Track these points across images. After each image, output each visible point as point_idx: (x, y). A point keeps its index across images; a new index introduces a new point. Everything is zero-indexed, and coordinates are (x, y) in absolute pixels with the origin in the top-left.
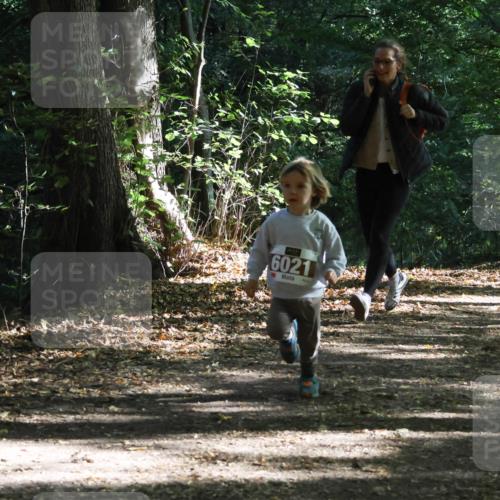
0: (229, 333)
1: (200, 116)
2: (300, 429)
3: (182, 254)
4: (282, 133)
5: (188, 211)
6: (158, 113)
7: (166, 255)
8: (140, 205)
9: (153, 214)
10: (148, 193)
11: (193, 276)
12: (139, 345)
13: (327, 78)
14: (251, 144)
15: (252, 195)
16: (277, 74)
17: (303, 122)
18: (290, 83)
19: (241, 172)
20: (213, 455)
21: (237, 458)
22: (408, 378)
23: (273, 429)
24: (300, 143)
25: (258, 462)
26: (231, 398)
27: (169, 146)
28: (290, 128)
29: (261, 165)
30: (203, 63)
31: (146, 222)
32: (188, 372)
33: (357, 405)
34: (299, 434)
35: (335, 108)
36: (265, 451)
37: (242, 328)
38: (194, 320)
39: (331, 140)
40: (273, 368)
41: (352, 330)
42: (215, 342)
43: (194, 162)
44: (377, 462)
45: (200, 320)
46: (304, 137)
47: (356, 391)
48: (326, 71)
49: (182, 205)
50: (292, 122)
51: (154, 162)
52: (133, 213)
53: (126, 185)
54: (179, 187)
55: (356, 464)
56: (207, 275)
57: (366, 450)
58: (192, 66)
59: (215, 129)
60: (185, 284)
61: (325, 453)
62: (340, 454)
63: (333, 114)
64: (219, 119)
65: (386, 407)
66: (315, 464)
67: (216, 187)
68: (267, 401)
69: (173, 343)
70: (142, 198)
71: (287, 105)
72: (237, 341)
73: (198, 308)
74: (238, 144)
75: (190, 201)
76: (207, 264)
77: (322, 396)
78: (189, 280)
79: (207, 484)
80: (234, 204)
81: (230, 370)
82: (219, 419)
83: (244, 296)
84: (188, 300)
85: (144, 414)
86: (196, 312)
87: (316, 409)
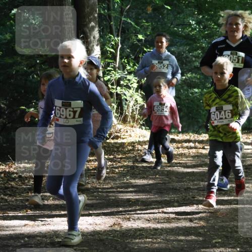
1: (119, 69)
3: (112, 130)
5: (115, 111)
11: (117, 139)
14: (141, 81)
15: (142, 103)
19: (137, 93)
26: (135, 192)
30: (120, 46)
32: (116, 181)
33: (191, 194)
38: (118, 158)
40: (153, 179)
41: (187, 161)
43: (116, 89)
44: (200, 219)
45: (121, 158)
47: (190, 188)
49: (112, 108)
55: (191, 220)
56: (123, 139)
58: (115, 47)
59: (126, 75)
60: (114, 143)
64: (127, 70)
66: (173, 220)
67: (126, 100)
68: (151, 193)
73: (120, 153)
74: (136, 81)
75: (115, 107)
76: (123, 134)
77: (175, 190)
78: (116, 141)
79: (126, 230)
80: (134, 108)
81: (134, 179)
82: (130, 201)
83: (140, 147)
84: (115, 150)
85: (97, 200)
86: (119, 155)
87: (172, 196)
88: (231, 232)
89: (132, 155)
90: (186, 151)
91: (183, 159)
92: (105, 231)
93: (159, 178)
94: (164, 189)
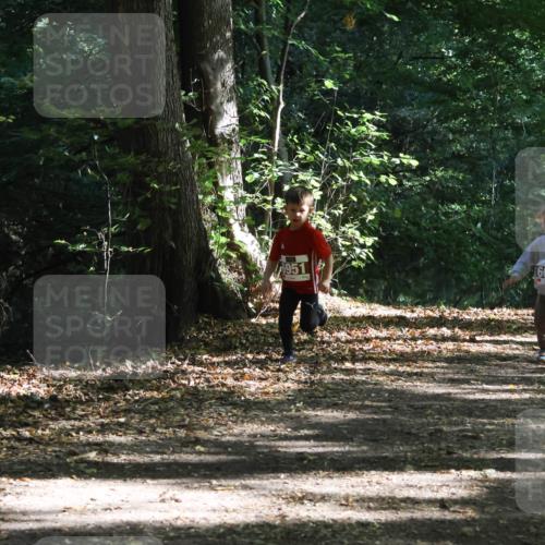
1: (280, 158)
2: (385, 469)
4: (361, 174)
6: (238, 156)
7: (247, 295)
8: (221, 246)
9: (234, 255)
10: (229, 234)
11: (275, 316)
12: (224, 385)
13: (404, 119)
14: (330, 185)
15: (332, 235)
16: (355, 116)
17: (382, 163)
18: (369, 125)
19: (320, 213)
20: (300, 495)
21: (324, 498)
22: (493, 418)
23: (360, 469)
24: (379, 183)
25: (345, 502)
26: (316, 438)
27: (249, 187)
28: (370, 170)
29: (341, 206)
30: (282, 105)
31: (227, 263)
32: (272, 411)
33: (443, 445)
34: (385, 474)
35: (412, 149)
36: (351, 492)
37: (325, 368)
38: (277, 361)
39: (409, 180)
40: (357, 408)
41: (435, 370)
42: (299, 382)
43: (274, 203)
44: (464, 502)
46: (383, 178)
47: (441, 431)
48: (404, 112)
49: (263, 246)
50: (371, 164)
51: (235, 203)
52: (215, 254)
53: (207, 226)
54: (260, 228)
55: (443, 504)
57: (453, 490)
58: (271, 108)
59: (295, 170)
60: (267, 324)
61: (412, 493)
62: (428, 495)
63: (411, 154)
64: (298, 160)
65: (472, 447)
66: (403, 504)
68: (352, 441)
69: (257, 384)
70: (223, 240)
71: (365, 146)
72: (321, 381)
74: (318, 185)
77: (407, 436)
78: (271, 321)
79: (295, 525)
81: (314, 409)
82: (305, 459)
83: (326, 336)
84: (271, 340)
85: (230, 454)
87: (401, 449)
88: (537, 535)
89: (309, 354)
90: (432, 346)
91: (426, 364)
92: (247, 526)
93: (372, 406)
94: (383, 433)
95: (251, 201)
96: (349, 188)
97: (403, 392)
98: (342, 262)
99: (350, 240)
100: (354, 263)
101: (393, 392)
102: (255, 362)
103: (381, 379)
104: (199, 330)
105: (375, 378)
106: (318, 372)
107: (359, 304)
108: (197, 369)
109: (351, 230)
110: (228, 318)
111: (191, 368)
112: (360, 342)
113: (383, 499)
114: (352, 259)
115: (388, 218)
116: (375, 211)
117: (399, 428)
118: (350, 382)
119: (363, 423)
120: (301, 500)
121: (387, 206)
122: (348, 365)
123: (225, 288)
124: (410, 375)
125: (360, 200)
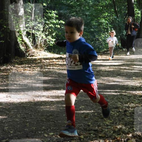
0: (41, 69)
2: (57, 90)
3: (30, 52)
4: (52, 25)
5: (31, 42)
7: (26, 52)
8: (20, 41)
9: (23, 43)
10: (22, 38)
11: (33, 57)
12: (21, 72)
13: (62, 13)
14: (45, 27)
15: (46, 39)
16: (51, 12)
17: (57, 22)
18: (54, 14)
19: (43, 33)
20: (38, 95)
21: (43, 96)
23: (51, 90)
25: (48, 97)
28: (54, 24)
29: (47, 32)
31: (22, 45)
35: (63, 19)
36: (49, 95)
37: (44, 68)
38: (33, 66)
39: (63, 27)
40: (51, 77)
42: (38, 71)
43: (32, 31)
45: (34, 66)
46: (57, 26)
48: (61, 11)
49: (30, 41)
50: (54, 23)
51: (23, 31)
52: (19, 43)
53: (17, 36)
54: (29, 37)
56: (36, 57)
60: (31, 59)
63: (63, 21)
66: (60, 97)
67: (37, 37)
68: (50, 83)
69: (29, 71)
70: (21, 39)
71: (53, 19)
72: (43, 71)
73: (34, 64)
74: (42, 27)
75: (32, 40)
76: (36, 54)
77: (62, 82)
78: (32, 58)
79: (37, 102)
80: (41, 41)
83: (44, 61)
84: (32, 62)
86: (33, 65)
87: (60, 85)
88: (89, 103)
89: (40, 65)
92: (26, 102)
93: (54, 76)
94: (56, 82)
95: (27, 31)
96: (49, 28)
97: (61, 73)
98: (48, 45)
99: (50, 40)
100: (50, 45)
101: (59, 73)
102: (28, 67)
103: (56, 70)
104: (15, 60)
105: (55, 70)
106: (42, 69)
107: (51, 54)
108: (15, 68)
109: (50, 37)
110: (22, 57)
111: (13, 68)
112: (52, 62)
113: (56, 96)
114: (50, 44)
115: (58, 35)
116: (55, 33)
117: (60, 81)
118: (49, 71)
119: (52, 80)
120: (38, 97)
121: (58, 32)
122: (49, 67)
123: (21, 50)
124: (62, 69)
125: (52, 31)
